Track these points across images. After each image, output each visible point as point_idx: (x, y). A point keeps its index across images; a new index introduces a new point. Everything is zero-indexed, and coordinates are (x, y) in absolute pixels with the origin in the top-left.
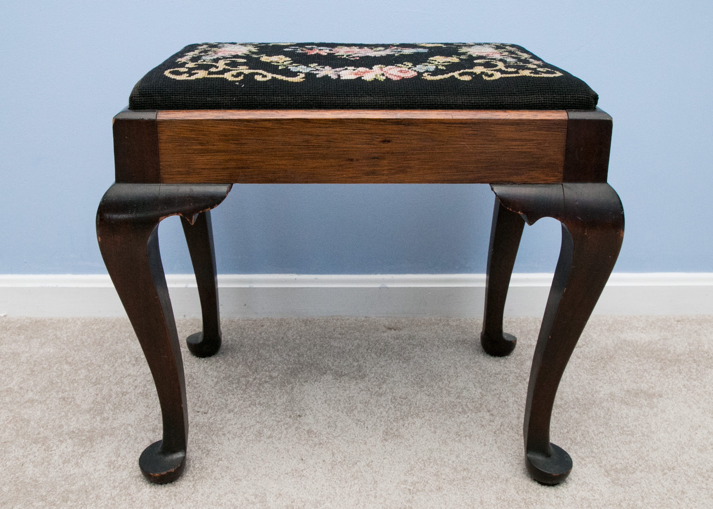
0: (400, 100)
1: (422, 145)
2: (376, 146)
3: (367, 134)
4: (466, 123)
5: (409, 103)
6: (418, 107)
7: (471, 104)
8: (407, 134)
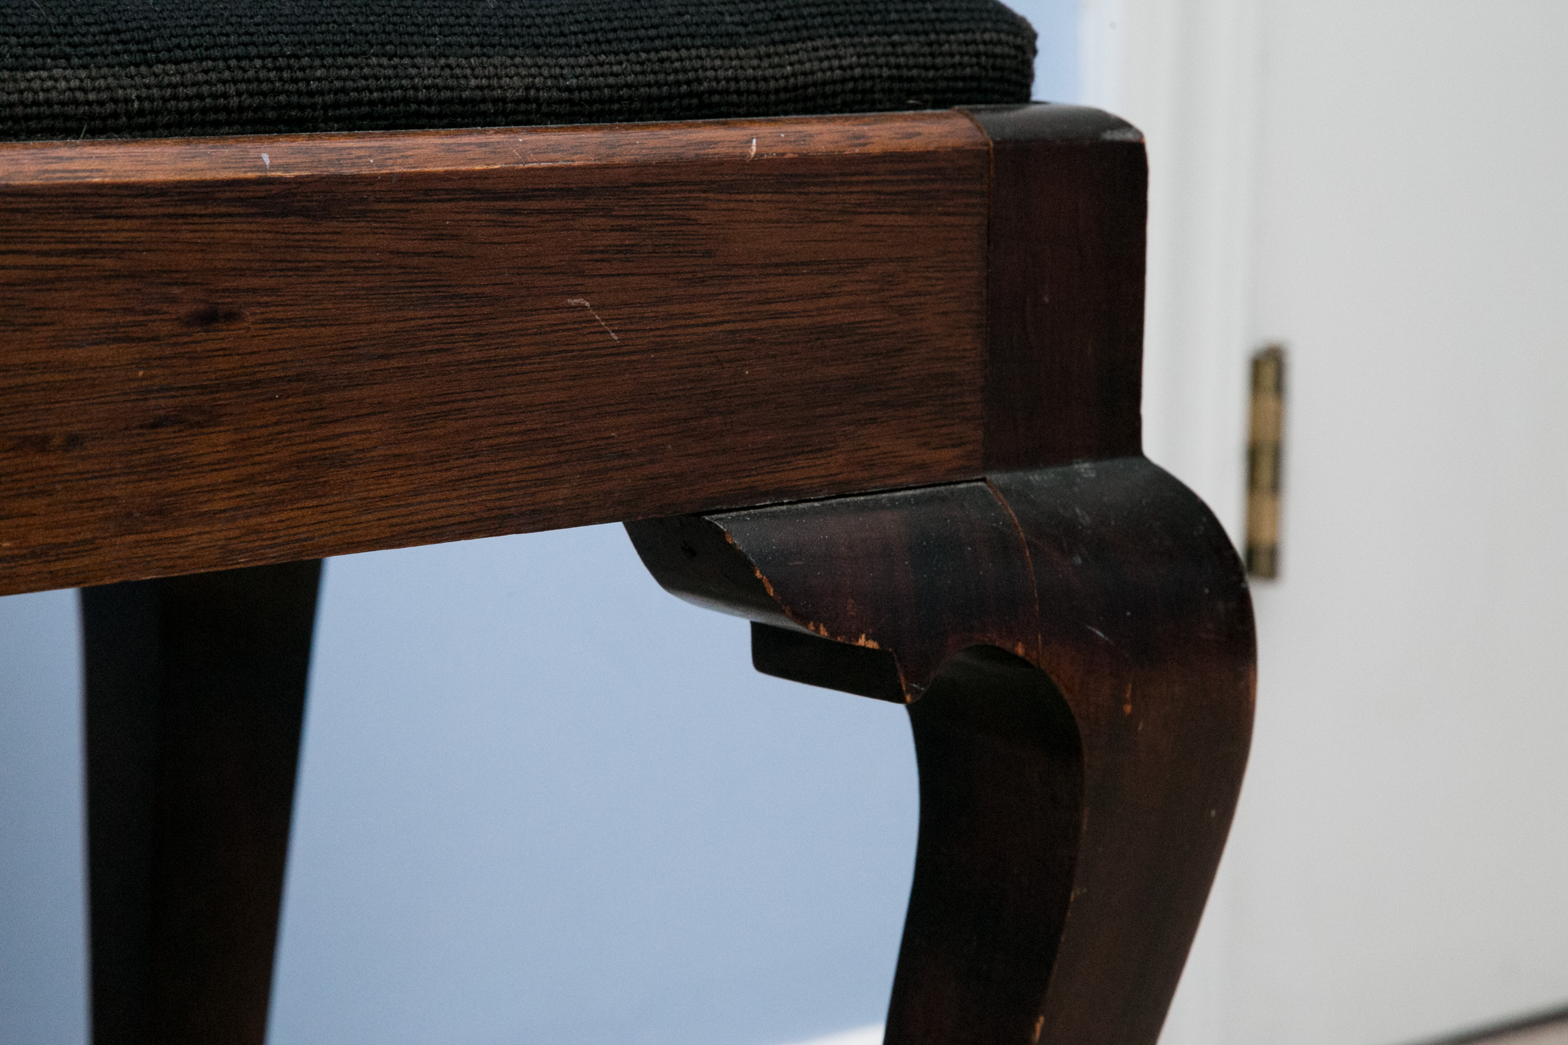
0: (235, 81)
1: (393, 327)
2: (168, 351)
3: (117, 276)
4: (584, 192)
5: (282, 98)
6: (326, 120)
7: (565, 95)
8: (319, 269)
